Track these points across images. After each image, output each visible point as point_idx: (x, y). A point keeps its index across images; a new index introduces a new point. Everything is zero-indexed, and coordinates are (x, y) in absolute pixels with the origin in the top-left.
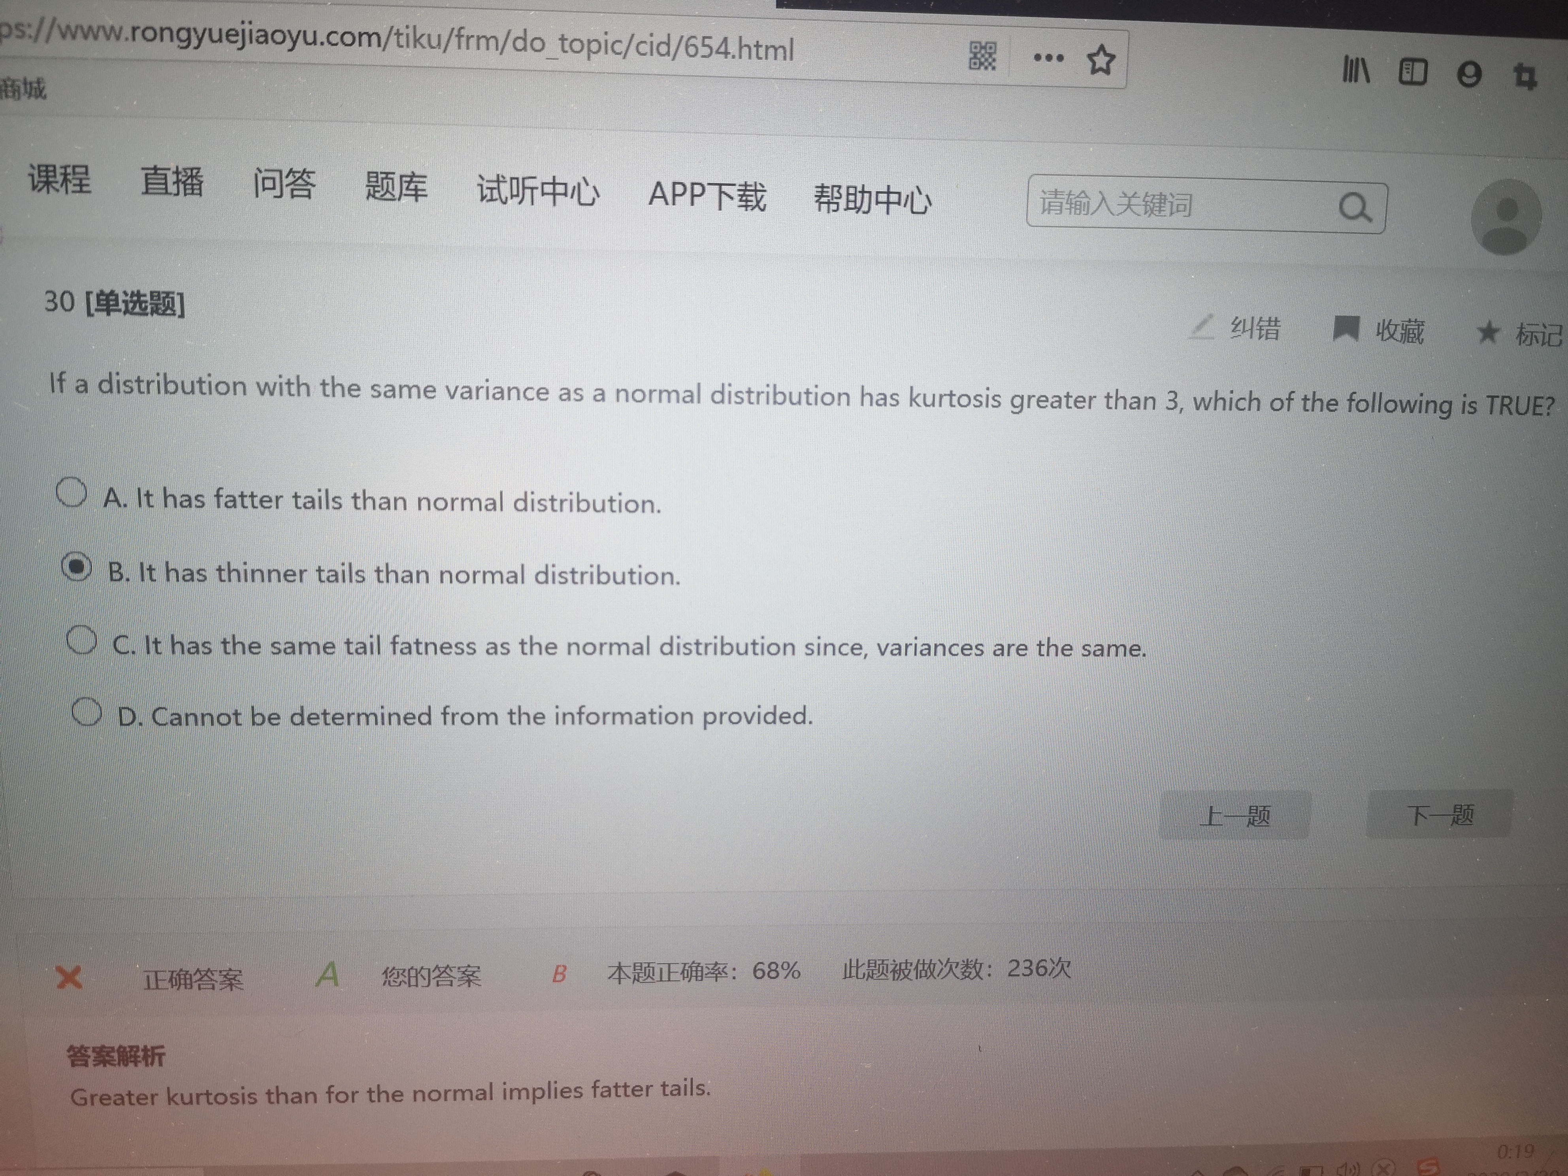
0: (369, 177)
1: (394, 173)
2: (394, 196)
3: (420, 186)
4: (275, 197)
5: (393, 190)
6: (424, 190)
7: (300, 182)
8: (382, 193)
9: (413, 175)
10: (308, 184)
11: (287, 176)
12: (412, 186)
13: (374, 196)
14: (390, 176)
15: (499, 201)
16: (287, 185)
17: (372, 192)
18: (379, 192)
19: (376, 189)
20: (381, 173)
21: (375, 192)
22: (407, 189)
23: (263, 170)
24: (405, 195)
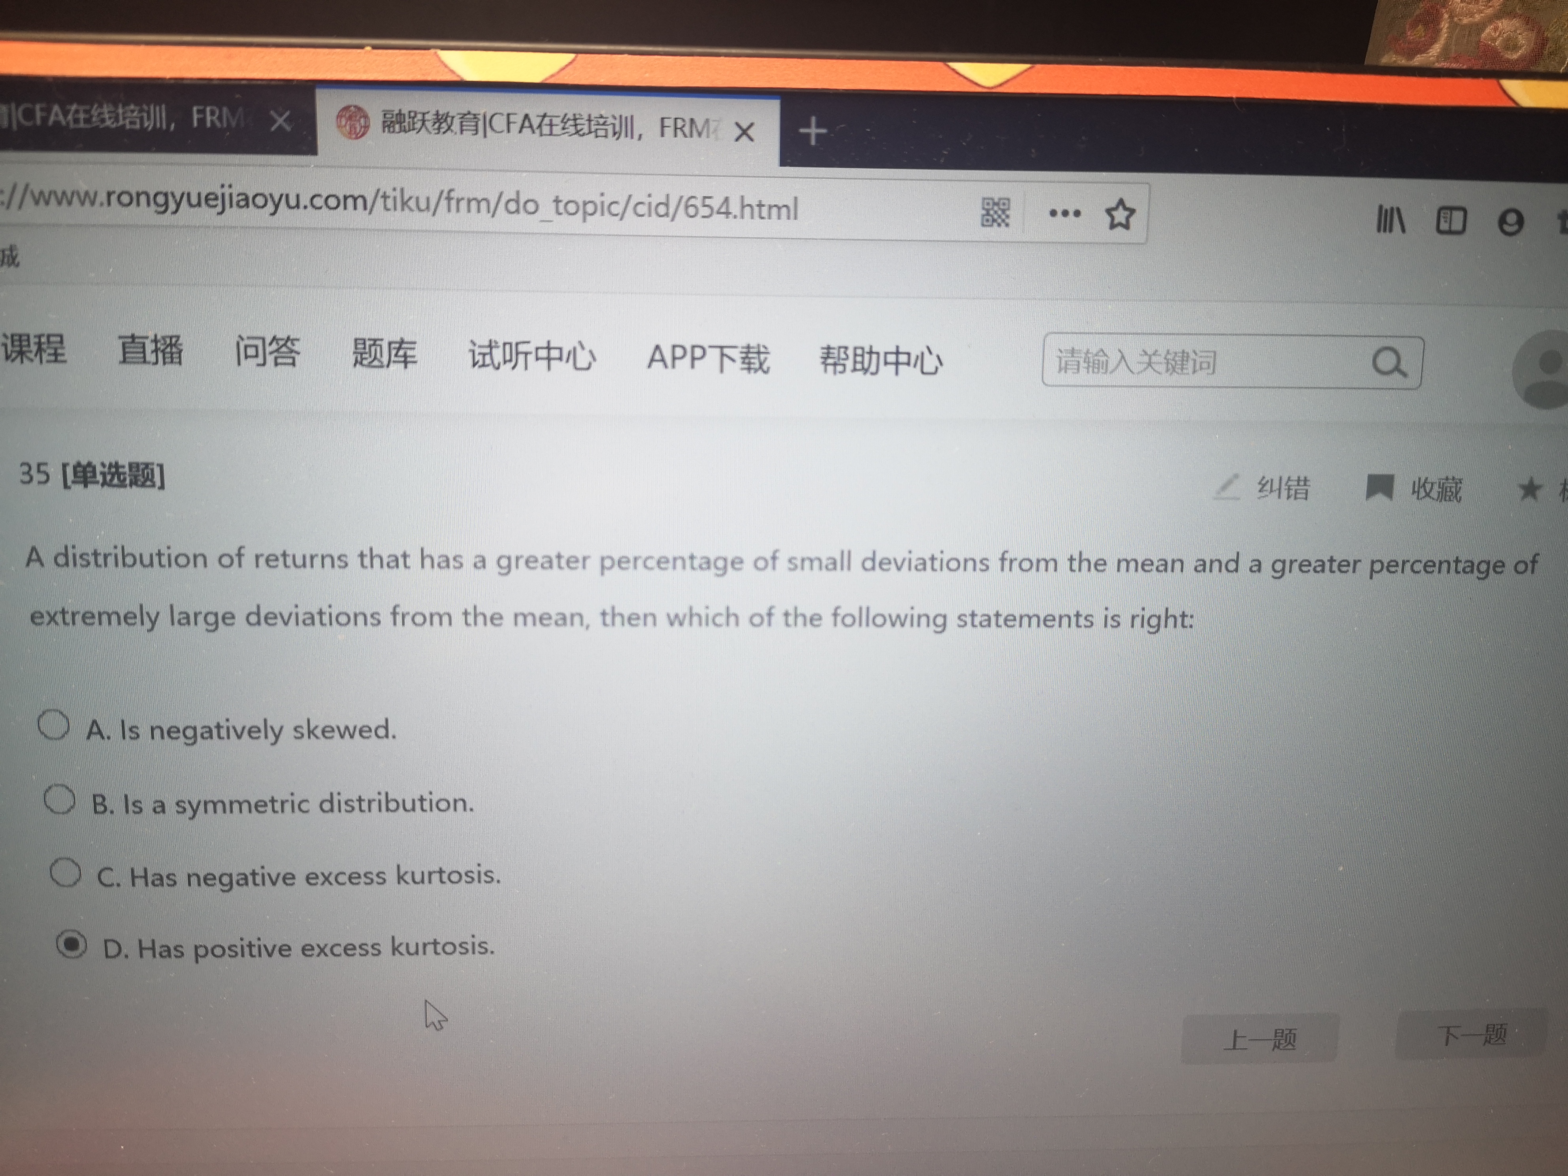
0: (356, 345)
1: (382, 340)
2: (382, 363)
3: (409, 353)
4: (258, 365)
5: (381, 356)
6: (413, 356)
7: (284, 349)
8: (370, 360)
9: (402, 342)
10: (292, 351)
11: (271, 344)
12: (401, 353)
13: (361, 363)
14: (378, 342)
15: (491, 367)
16: (271, 353)
17: (359, 359)
18: (366, 359)
19: (364, 356)
20: (369, 340)
21: (362, 359)
22: (396, 355)
23: (245, 337)
24: (394, 362)
